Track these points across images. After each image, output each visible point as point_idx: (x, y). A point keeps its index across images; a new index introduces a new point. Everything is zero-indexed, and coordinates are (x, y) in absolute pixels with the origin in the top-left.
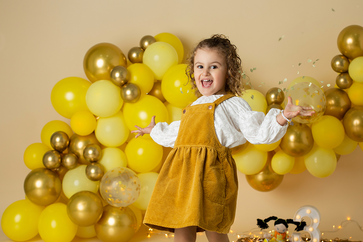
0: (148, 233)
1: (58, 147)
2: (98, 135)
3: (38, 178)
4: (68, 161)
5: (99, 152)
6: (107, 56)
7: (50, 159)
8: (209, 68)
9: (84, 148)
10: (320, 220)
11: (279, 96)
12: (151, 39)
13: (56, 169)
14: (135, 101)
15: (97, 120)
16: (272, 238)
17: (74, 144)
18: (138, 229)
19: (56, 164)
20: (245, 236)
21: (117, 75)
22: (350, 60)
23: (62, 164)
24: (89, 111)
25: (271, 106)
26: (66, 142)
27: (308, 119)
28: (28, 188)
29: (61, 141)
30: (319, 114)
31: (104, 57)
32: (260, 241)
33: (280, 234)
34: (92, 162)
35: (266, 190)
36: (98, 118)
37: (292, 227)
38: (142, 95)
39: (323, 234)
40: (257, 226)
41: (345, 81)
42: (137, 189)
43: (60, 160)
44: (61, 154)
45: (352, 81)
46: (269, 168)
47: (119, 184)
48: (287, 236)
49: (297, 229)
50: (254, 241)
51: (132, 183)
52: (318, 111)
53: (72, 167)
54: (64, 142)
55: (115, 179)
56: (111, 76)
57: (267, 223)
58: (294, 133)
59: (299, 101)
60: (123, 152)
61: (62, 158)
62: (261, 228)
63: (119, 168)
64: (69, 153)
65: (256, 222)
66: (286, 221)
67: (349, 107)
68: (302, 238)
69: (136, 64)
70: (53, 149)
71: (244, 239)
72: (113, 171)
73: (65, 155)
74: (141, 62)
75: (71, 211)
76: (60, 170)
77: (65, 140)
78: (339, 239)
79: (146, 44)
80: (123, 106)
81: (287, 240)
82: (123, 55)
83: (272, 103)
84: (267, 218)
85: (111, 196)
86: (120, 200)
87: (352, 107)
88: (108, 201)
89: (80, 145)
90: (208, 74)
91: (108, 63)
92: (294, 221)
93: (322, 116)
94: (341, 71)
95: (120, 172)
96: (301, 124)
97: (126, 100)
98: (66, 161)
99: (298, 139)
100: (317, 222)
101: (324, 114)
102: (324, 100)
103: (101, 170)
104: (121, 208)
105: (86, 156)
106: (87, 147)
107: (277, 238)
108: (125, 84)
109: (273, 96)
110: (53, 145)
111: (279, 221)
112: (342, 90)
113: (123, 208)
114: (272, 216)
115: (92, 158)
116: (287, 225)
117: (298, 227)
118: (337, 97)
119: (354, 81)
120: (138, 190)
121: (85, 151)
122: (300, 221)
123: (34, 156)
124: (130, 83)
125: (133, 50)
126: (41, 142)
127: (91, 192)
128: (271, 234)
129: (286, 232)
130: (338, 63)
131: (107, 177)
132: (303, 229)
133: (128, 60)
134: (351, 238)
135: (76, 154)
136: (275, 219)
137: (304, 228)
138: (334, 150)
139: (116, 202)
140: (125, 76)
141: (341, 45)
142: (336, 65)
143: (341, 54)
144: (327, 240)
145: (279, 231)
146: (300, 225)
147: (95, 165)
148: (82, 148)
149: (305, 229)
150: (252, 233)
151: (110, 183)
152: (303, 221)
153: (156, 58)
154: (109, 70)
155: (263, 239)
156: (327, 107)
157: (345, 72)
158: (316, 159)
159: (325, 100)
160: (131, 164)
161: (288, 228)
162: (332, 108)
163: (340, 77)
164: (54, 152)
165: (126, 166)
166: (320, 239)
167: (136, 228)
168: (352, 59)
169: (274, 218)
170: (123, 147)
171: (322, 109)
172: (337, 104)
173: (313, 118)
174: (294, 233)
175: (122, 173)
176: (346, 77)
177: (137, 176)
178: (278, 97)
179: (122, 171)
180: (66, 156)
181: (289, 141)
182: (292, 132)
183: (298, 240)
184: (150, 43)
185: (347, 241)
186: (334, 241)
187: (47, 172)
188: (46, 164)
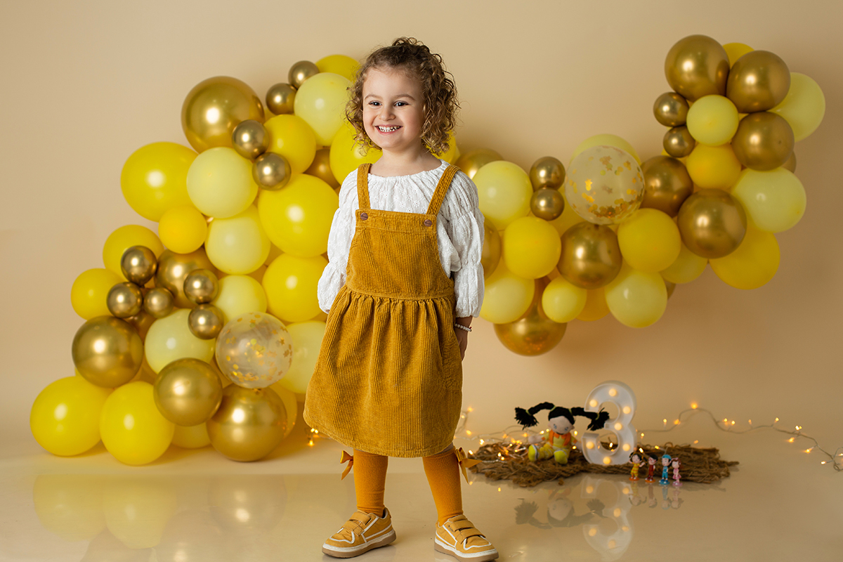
0: (310, 437)
1: (136, 276)
2: (211, 252)
3: (97, 334)
4: (155, 302)
5: (214, 284)
6: (227, 101)
7: (120, 298)
8: (393, 105)
9: (186, 276)
10: (636, 409)
11: (556, 173)
12: (309, 68)
13: (131, 318)
14: (280, 187)
15: (208, 224)
16: (545, 444)
17: (166, 270)
18: (289, 430)
19: (132, 308)
20: (493, 442)
21: (246, 137)
22: (688, 102)
23: (143, 309)
24: (193, 207)
25: (540, 192)
26: (151, 267)
27: (610, 215)
28: (80, 354)
29: (141, 264)
30: (630, 206)
31: (220, 104)
32: (521, 449)
33: (560, 437)
34: (200, 303)
35: (534, 353)
36: (210, 220)
37: (582, 422)
38: (292, 174)
39: (642, 435)
40: (516, 422)
41: (681, 142)
42: (286, 354)
43: (139, 300)
44: (141, 289)
45: (693, 143)
46: (539, 309)
47: (251, 345)
48: (573, 440)
49: (593, 426)
50: (511, 450)
51: (277, 343)
52: (630, 201)
53: (162, 314)
54: (148, 267)
55: (245, 335)
56: (234, 140)
57: (535, 415)
58: (584, 243)
59: (591, 183)
60: (259, 284)
61: (144, 297)
62: (523, 426)
63: (251, 314)
64: (156, 287)
65: (514, 414)
66: (570, 411)
67: (689, 192)
68: (602, 443)
69: (281, 116)
70: (126, 280)
71: (492, 446)
72: (239, 320)
73: (149, 290)
74: (290, 111)
75: (162, 396)
76: (141, 318)
77: (148, 262)
78: (674, 445)
79: (300, 77)
80: (258, 197)
81: (574, 448)
82: (257, 100)
83: (542, 186)
84: (533, 406)
85: (236, 367)
86: (254, 375)
87: (695, 191)
88: (232, 378)
89: (177, 272)
90: (391, 116)
91: (228, 115)
92: (585, 410)
93: (636, 209)
94: (673, 124)
95: (253, 322)
96: (597, 226)
97: (262, 185)
98: (150, 301)
99: (592, 255)
100: (629, 414)
101: (642, 207)
102: (639, 179)
103: (218, 318)
104: (256, 390)
105: (189, 293)
106: (191, 275)
107: (554, 444)
108: (261, 154)
109: (543, 173)
110: (125, 272)
111: (557, 412)
112: (674, 160)
113: (259, 389)
114: (543, 402)
115: (201, 296)
116: (573, 419)
117: (593, 422)
118: (665, 174)
119: (698, 143)
120: (289, 356)
121: (187, 283)
122: (597, 411)
123: (91, 293)
124: (270, 153)
125: (276, 89)
126: (103, 267)
127: (198, 361)
128: (542, 437)
129: (571, 432)
130: (666, 108)
131: (229, 332)
132: (603, 426)
133: (266, 108)
134: (696, 442)
135: (170, 288)
136: (550, 408)
137: (605, 424)
138: (662, 273)
139: (246, 379)
140: (260, 139)
141: (673, 74)
142: (662, 112)
143: (673, 91)
144: (651, 447)
145: (557, 430)
146: (597, 419)
147: (207, 310)
148: (182, 277)
149: (607, 427)
150: (507, 435)
151: (235, 343)
152: (603, 411)
153: (320, 103)
154: (231, 129)
155: (528, 447)
156: (646, 192)
157: (681, 126)
158: (626, 293)
159: (642, 179)
160: (275, 306)
161: (574, 425)
162: (656, 195)
163: (670, 135)
164: (128, 285)
165: (265, 310)
166: (635, 444)
167: (286, 428)
168: (694, 99)
169: (547, 406)
170: (258, 275)
171: (636, 197)
172: (666, 186)
173: (619, 213)
174: (586, 435)
175: (257, 323)
176: (683, 134)
177: (286, 330)
178: (553, 175)
179: (258, 321)
180: (152, 292)
181: (574, 258)
182: (579, 241)
183: (594, 448)
184: (307, 76)
185: (687, 449)
186: (662, 449)
187: (114, 324)
188: (114, 309)
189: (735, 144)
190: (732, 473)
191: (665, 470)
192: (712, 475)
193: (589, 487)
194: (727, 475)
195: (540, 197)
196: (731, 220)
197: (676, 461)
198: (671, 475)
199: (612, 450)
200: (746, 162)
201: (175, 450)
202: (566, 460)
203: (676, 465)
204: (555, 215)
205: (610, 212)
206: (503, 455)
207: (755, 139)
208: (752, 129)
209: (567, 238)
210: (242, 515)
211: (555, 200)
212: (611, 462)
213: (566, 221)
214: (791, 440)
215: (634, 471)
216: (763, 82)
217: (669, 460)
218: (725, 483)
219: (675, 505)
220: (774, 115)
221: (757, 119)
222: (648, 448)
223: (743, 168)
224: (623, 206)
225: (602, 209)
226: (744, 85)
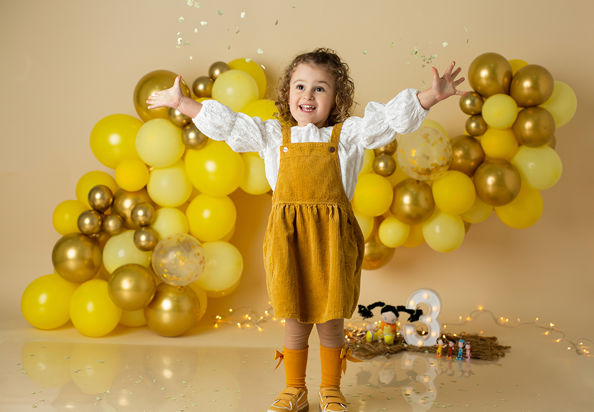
0: (216, 321)
1: (98, 206)
2: (151, 191)
3: (70, 245)
4: (111, 224)
5: (152, 213)
7: (87, 221)
8: (314, 90)
9: (133, 207)
10: (441, 308)
12: (223, 67)
13: (94, 235)
14: (200, 147)
15: (150, 172)
16: (378, 330)
17: (120, 202)
18: (201, 316)
19: (95, 228)
22: (484, 99)
23: (102, 229)
24: (140, 159)
25: (379, 157)
26: (109, 200)
27: (427, 174)
28: (58, 259)
29: (102, 198)
30: (442, 169)
32: (362, 334)
33: (389, 326)
34: (142, 226)
36: (151, 169)
37: (404, 316)
39: (445, 326)
40: (359, 315)
41: (477, 126)
42: (201, 263)
43: (100, 223)
44: (102, 215)
45: (486, 126)
46: (376, 238)
47: (177, 256)
48: (397, 328)
49: (411, 319)
50: (354, 334)
51: (195, 255)
52: (441, 164)
53: (116, 232)
54: (106, 200)
55: (173, 249)
56: (169, 114)
57: (372, 311)
58: (409, 193)
59: (415, 151)
60: (183, 214)
61: (103, 220)
62: (363, 318)
63: (178, 234)
64: (112, 214)
66: (396, 308)
67: (482, 160)
68: (417, 331)
70: (91, 209)
72: (169, 238)
73: (106, 216)
74: (209, 96)
75: (114, 289)
76: (101, 236)
77: (107, 196)
78: (467, 334)
79: (217, 72)
80: (184, 154)
81: (398, 334)
82: (187, 87)
83: (382, 153)
84: (371, 304)
85: (166, 271)
86: (178, 277)
87: (486, 159)
88: (162, 278)
89: (127, 204)
90: (312, 97)
92: (406, 308)
93: (445, 171)
94: (472, 113)
95: (179, 240)
96: (418, 181)
97: (188, 146)
98: (108, 224)
99: (415, 202)
100: (437, 311)
101: (449, 169)
102: (448, 150)
103: (155, 237)
104: (179, 287)
105: (135, 219)
106: (136, 207)
107: (384, 330)
108: (187, 124)
110: (91, 203)
111: (388, 308)
112: (473, 138)
113: (182, 287)
114: (377, 301)
115: (143, 221)
116: (398, 313)
117: (412, 316)
118: (466, 147)
119: (489, 127)
120: (203, 264)
121: (134, 212)
122: (414, 308)
123: (67, 217)
125: (200, 80)
126: (76, 199)
127: (140, 266)
128: (377, 326)
129: (396, 322)
130: (468, 102)
131: (162, 246)
132: (418, 319)
133: (192, 93)
134: (482, 332)
135: (122, 215)
136: (382, 306)
137: (420, 318)
138: (462, 216)
139: (172, 279)
141: (473, 78)
142: (465, 104)
143: (472, 90)
144: (451, 334)
145: (387, 321)
146: (414, 314)
147: (147, 231)
148: (130, 208)
149: (421, 320)
150: (352, 324)
151: (166, 254)
152: (419, 309)
155: (366, 332)
156: (452, 159)
157: (478, 115)
158: (437, 229)
159: (450, 150)
160: (194, 229)
162: (459, 161)
163: (470, 120)
164: (93, 212)
165: (187, 232)
166: (440, 333)
167: (199, 315)
168: (487, 97)
169: (380, 304)
170: (183, 208)
171: (446, 162)
172: (466, 155)
173: (434, 173)
174: (407, 325)
175: (181, 241)
176: (479, 120)
177: (201, 246)
179: (182, 239)
180: (109, 217)
181: (402, 203)
182: (406, 191)
183: (411, 334)
184: (222, 72)
185: (476, 337)
186: (459, 337)
187: (82, 238)
188: (82, 228)
189: (514, 127)
190: (506, 354)
191: (461, 351)
192: (493, 355)
193: (408, 360)
194: (503, 355)
195: (380, 160)
196: (510, 180)
197: (468, 344)
198: (464, 354)
199: (424, 336)
200: (522, 141)
201: (122, 328)
202: (392, 342)
203: (468, 347)
204: (389, 173)
205: (428, 172)
206: (349, 338)
207: (528, 125)
208: (527, 118)
209: (398, 189)
210: (167, 374)
211: (390, 163)
212: (423, 344)
213: (398, 177)
214: (547, 333)
215: (439, 350)
216: (535, 86)
217: (464, 344)
218: (501, 361)
219: (466, 374)
220: (542, 109)
221: (530, 112)
222: (449, 335)
223: (520, 145)
224: (437, 168)
225: (423, 170)
226: (522, 88)
